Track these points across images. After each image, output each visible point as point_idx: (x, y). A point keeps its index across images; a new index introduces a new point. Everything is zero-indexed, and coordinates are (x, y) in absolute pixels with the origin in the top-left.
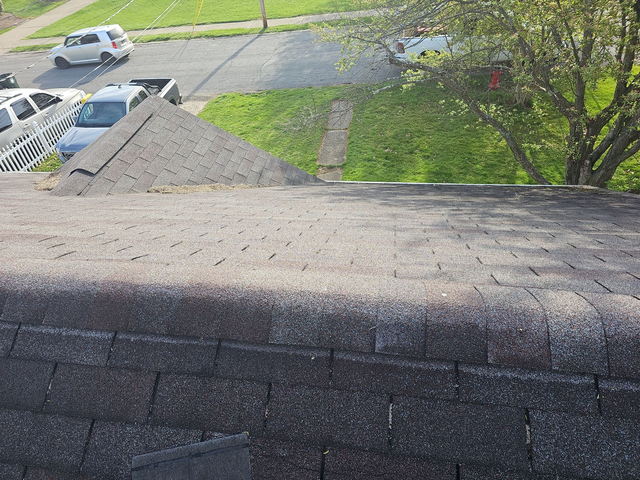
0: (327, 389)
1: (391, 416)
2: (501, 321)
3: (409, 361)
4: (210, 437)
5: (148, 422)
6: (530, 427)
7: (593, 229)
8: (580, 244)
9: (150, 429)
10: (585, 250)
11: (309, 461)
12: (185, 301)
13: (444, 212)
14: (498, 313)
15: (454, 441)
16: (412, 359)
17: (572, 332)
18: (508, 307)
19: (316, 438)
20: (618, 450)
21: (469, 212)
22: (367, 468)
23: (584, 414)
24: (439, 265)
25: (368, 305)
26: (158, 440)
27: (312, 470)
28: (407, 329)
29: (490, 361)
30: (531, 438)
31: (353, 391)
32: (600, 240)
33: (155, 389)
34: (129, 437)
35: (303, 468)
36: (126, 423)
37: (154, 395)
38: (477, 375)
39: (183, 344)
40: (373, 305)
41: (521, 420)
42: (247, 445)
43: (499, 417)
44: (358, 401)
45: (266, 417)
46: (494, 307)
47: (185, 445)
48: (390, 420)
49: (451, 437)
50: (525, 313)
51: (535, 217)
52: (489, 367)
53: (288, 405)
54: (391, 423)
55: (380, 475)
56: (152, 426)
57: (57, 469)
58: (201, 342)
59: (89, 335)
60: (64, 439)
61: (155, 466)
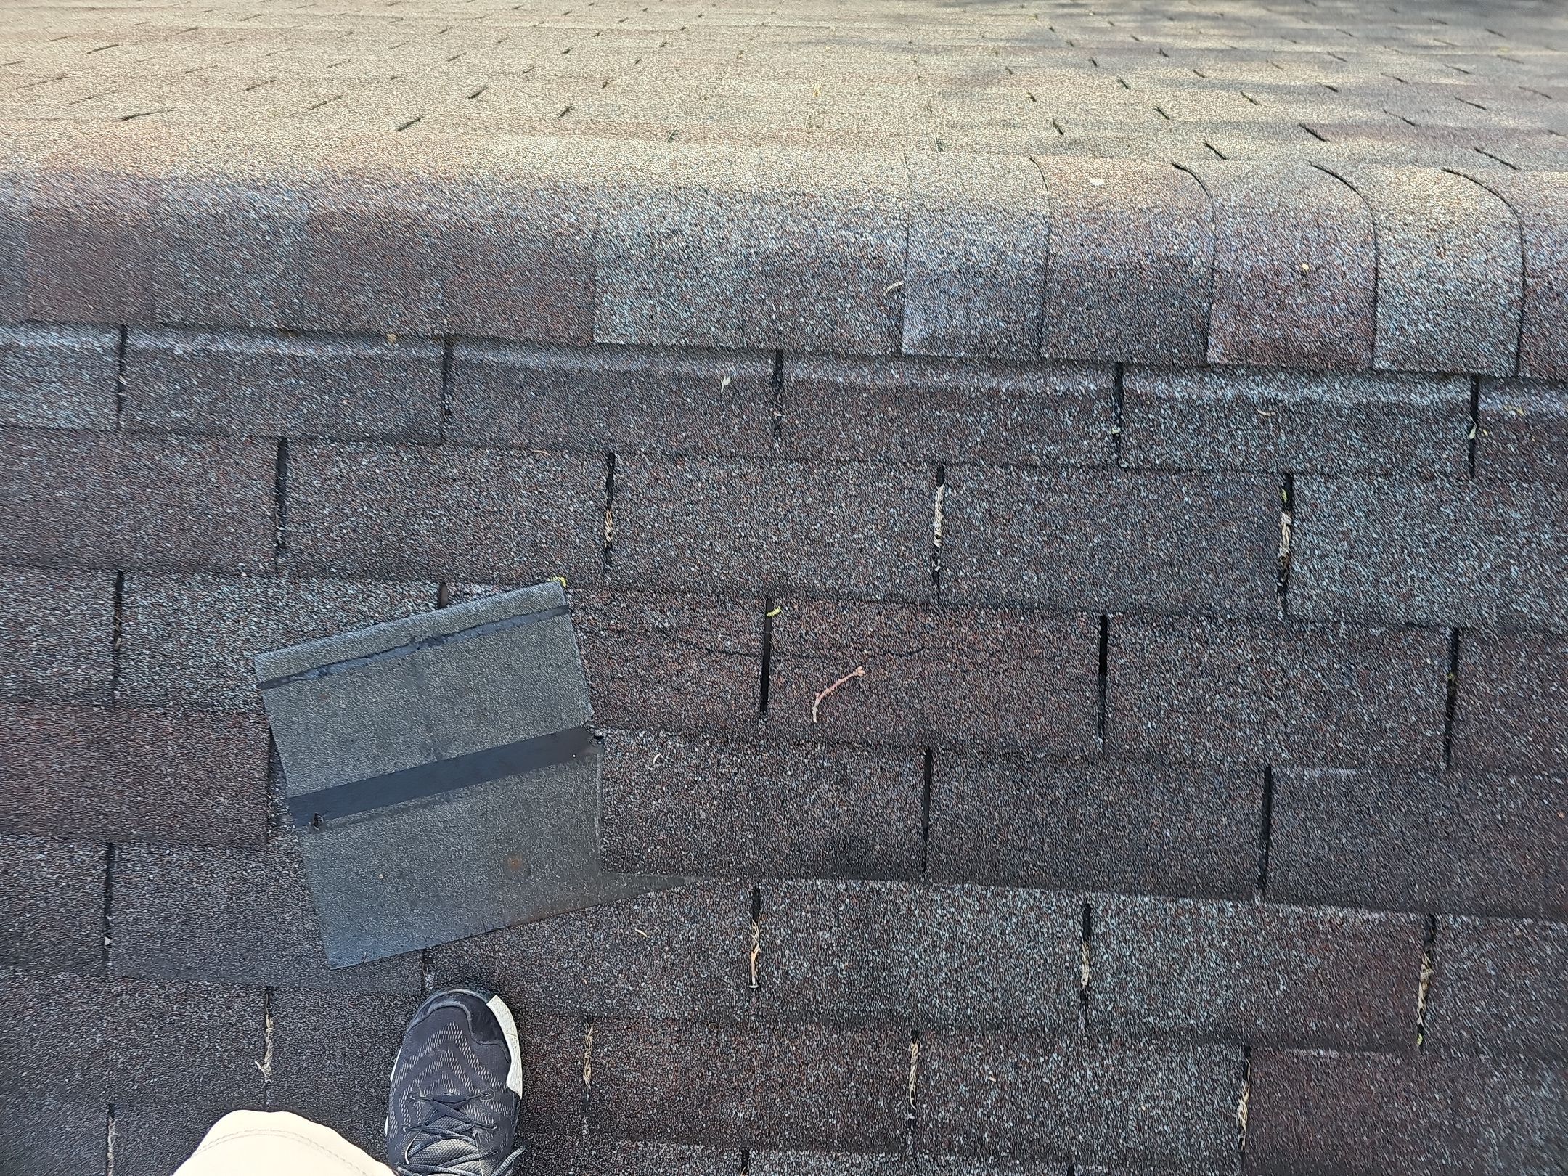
0: (770, 460)
1: (939, 516)
2: (1252, 243)
3: (993, 374)
4: (460, 597)
5: (277, 570)
6: (1293, 517)
7: (1436, 43)
8: (1414, 75)
9: (288, 586)
10: (1430, 86)
11: (730, 635)
12: (317, 225)
13: (1036, 11)
14: (1246, 224)
15: (1100, 563)
16: (998, 365)
17: (1440, 266)
18: (1276, 205)
19: (747, 580)
20: (1497, 556)
21: (1104, 11)
22: (879, 639)
23: (1429, 478)
24: (1057, 126)
25: (881, 222)
26: (319, 613)
27: (741, 655)
28: (993, 284)
29: (1213, 356)
30: (1291, 542)
31: (838, 461)
32: (1463, 67)
33: (280, 487)
34: (233, 610)
35: (717, 650)
36: (216, 575)
37: (280, 500)
38: (1171, 398)
39: (338, 357)
40: (895, 219)
41: (1270, 503)
42: (565, 609)
43: (1217, 501)
44: (852, 488)
45: (609, 539)
46: (1238, 208)
47: (393, 619)
48: (937, 525)
49: (1092, 555)
50: (1320, 221)
51: (1284, 18)
52: (1204, 375)
53: (667, 507)
54: (940, 534)
55: (911, 654)
56: (293, 579)
57: (48, 700)
58: (391, 349)
59: (40, 341)
60: (47, 627)
61: (322, 674)
